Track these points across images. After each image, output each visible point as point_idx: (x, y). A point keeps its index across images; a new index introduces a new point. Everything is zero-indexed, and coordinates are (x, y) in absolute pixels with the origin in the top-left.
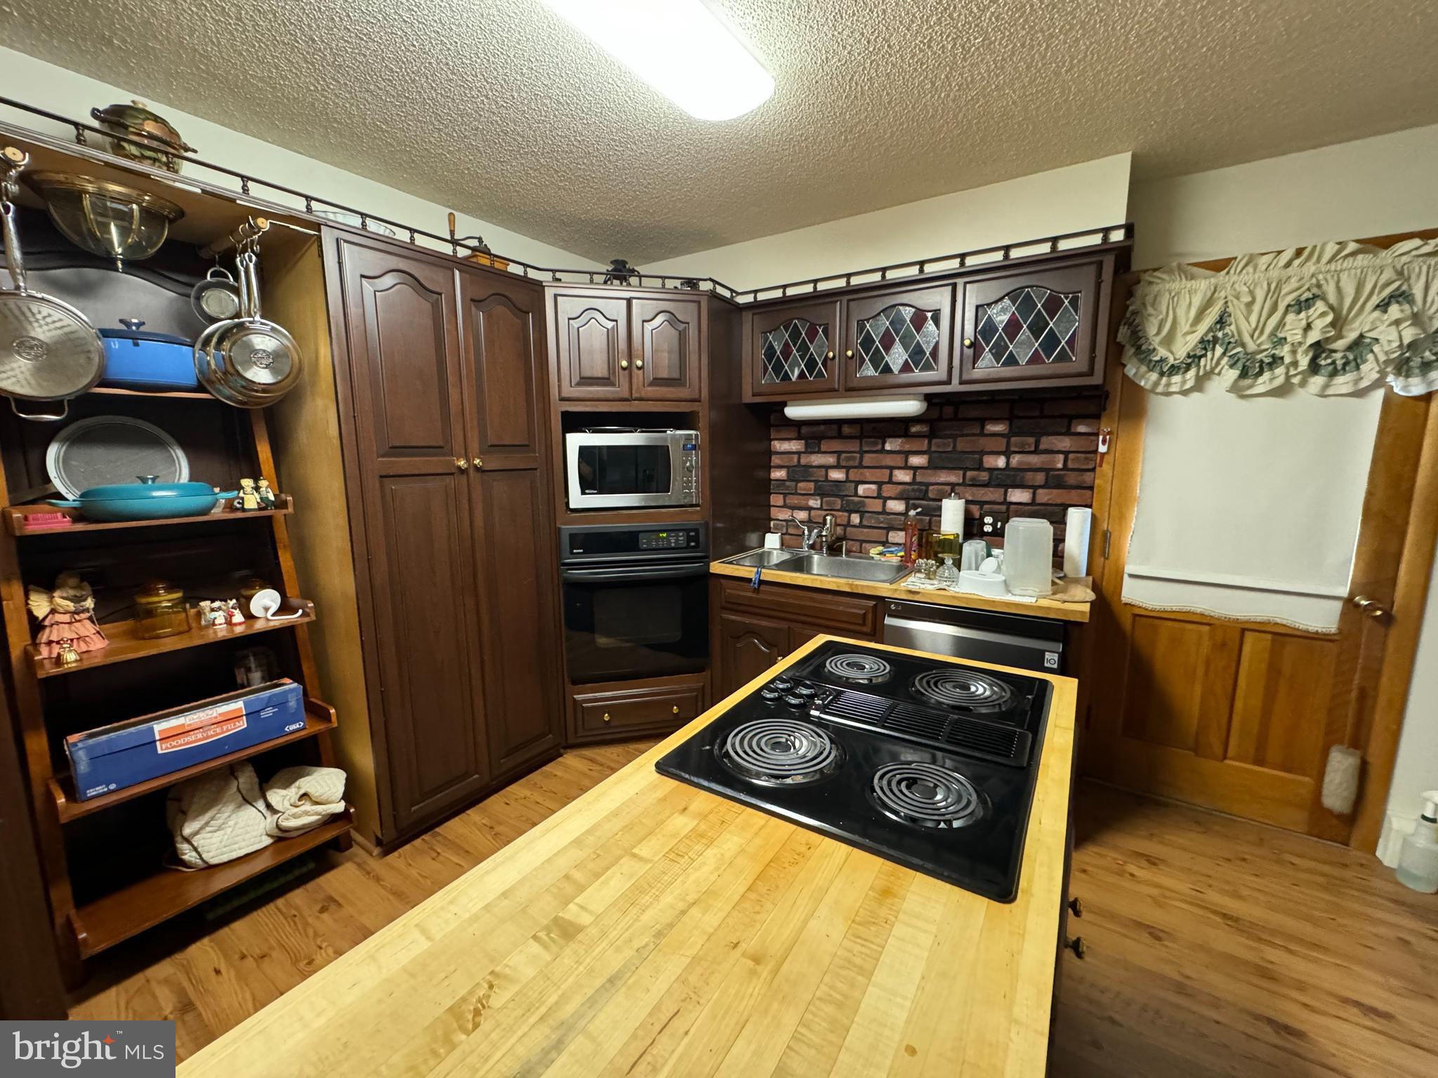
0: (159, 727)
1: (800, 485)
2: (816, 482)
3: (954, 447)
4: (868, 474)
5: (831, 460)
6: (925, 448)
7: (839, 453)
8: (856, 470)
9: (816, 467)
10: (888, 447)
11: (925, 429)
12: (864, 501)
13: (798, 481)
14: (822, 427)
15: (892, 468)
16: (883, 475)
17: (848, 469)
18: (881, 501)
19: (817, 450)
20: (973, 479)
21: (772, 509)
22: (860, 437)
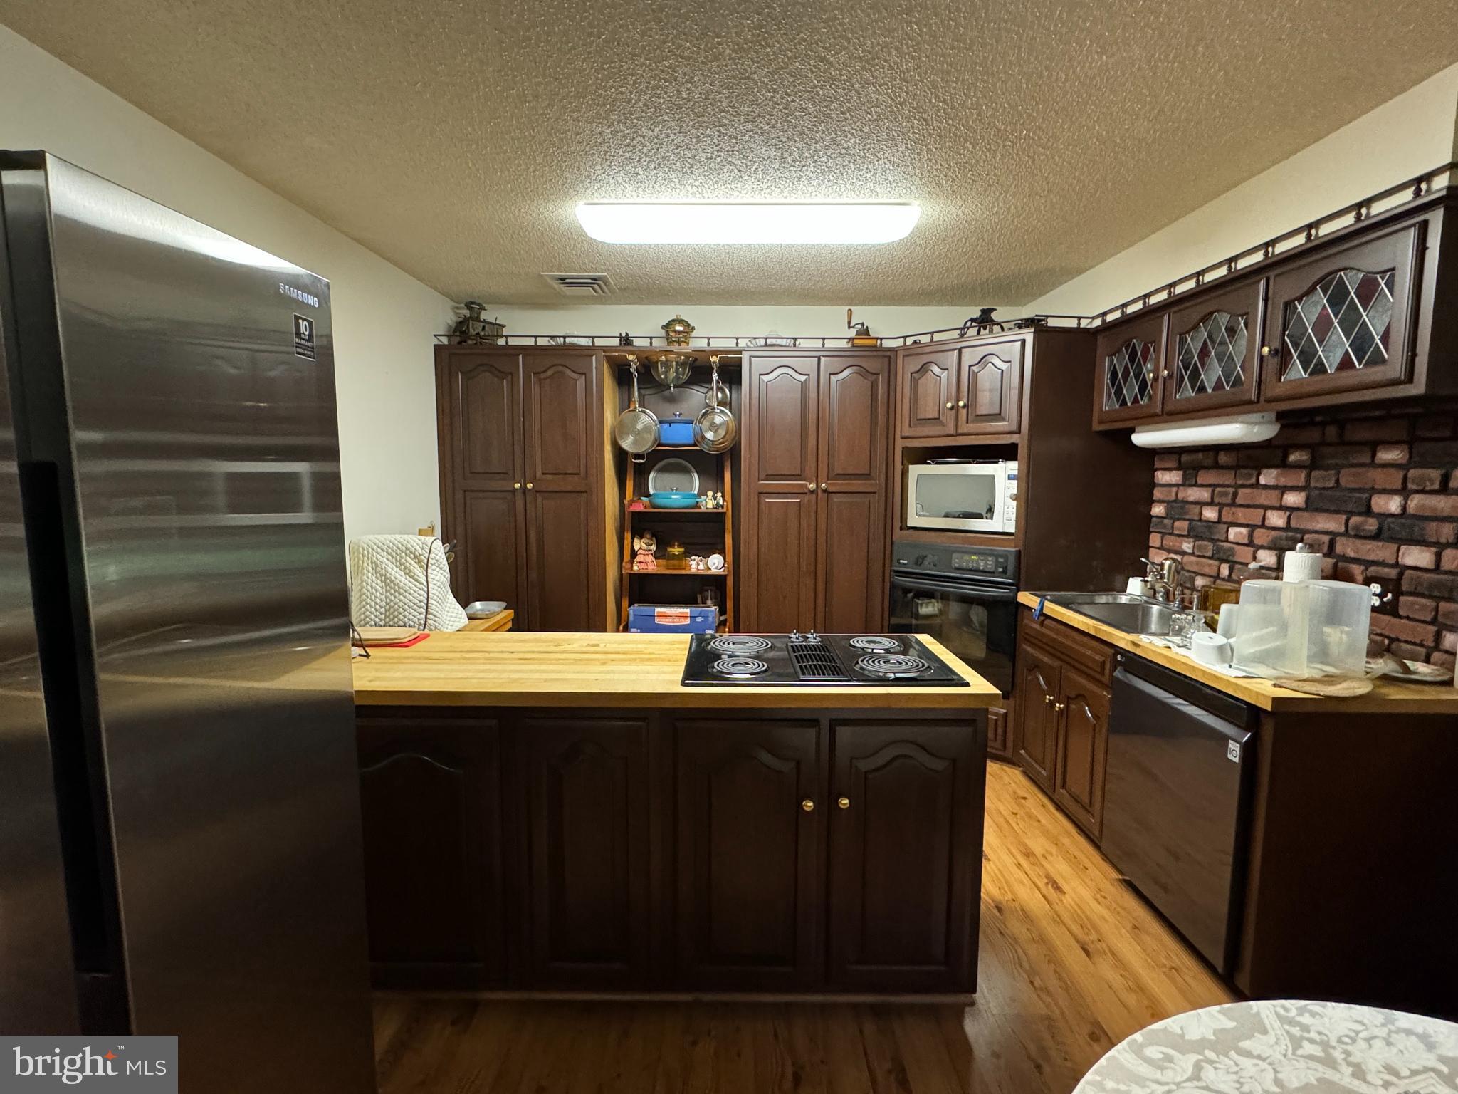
0: (658, 610)
1: (1177, 524)
2: (1191, 520)
3: (1337, 481)
4: (1241, 515)
5: (1204, 495)
6: (1302, 482)
7: (1213, 486)
8: (1229, 508)
9: (1192, 503)
10: (1262, 481)
11: (1305, 458)
12: (1233, 548)
13: (1175, 520)
14: (1200, 455)
15: (1266, 508)
16: (1254, 516)
17: (1221, 506)
18: (1252, 549)
19: (1194, 483)
20: (1357, 528)
21: (1151, 550)
22: (1235, 468)
